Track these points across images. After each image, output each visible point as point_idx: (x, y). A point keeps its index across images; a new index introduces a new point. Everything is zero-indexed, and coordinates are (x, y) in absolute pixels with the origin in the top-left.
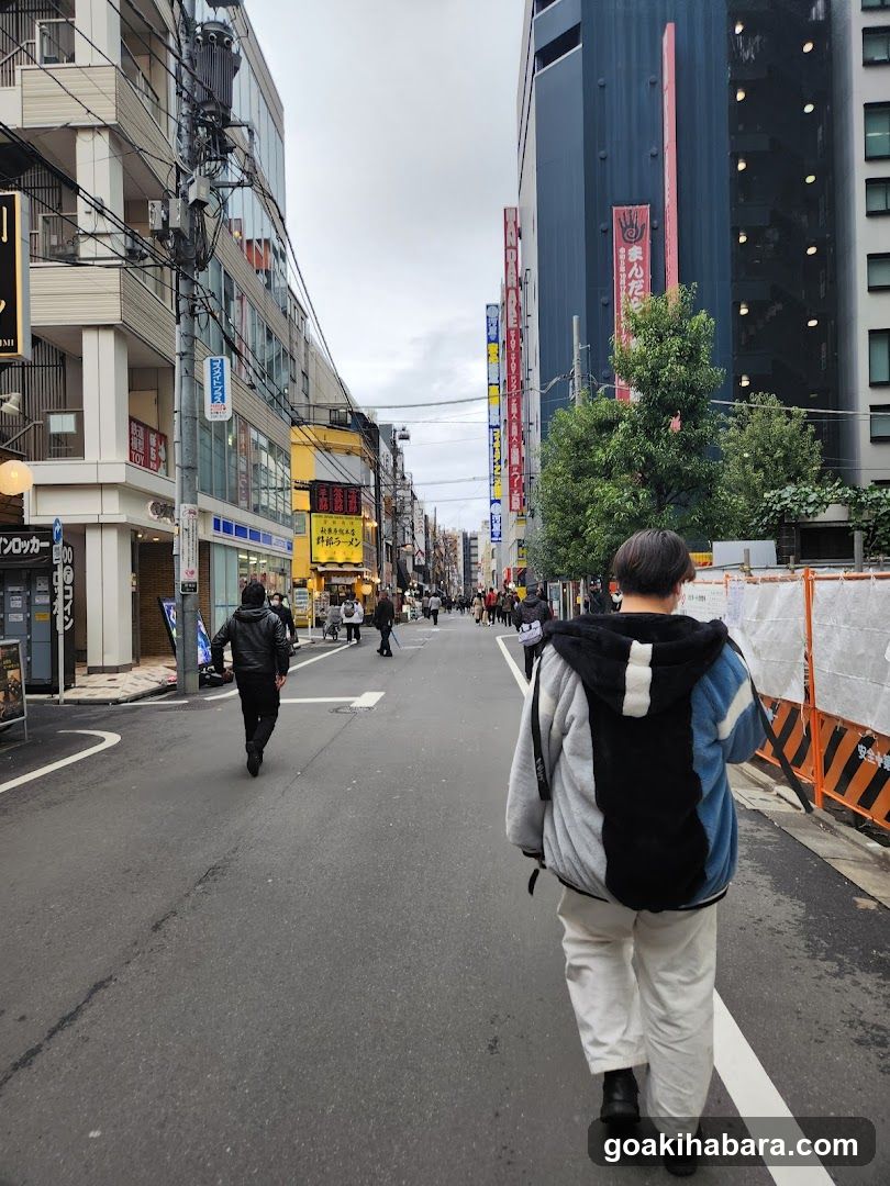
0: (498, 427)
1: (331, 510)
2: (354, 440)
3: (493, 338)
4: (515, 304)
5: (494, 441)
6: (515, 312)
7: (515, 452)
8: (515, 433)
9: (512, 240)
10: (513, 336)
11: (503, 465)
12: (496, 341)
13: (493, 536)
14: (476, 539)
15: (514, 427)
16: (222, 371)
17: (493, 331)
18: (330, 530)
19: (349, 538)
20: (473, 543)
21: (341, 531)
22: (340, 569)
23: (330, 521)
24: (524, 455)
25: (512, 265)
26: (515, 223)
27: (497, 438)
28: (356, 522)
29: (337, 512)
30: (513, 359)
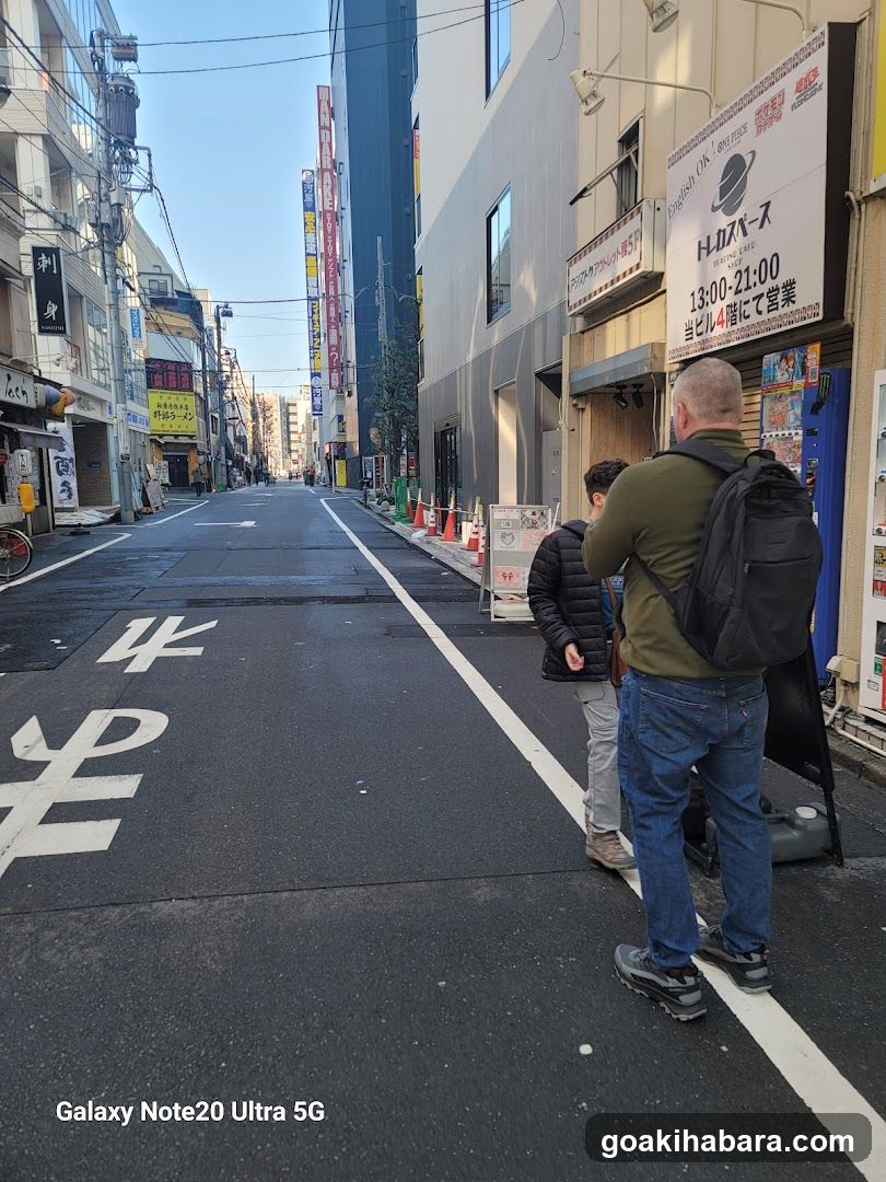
0: (317, 299)
1: (166, 387)
2: (183, 321)
3: (309, 206)
4: (330, 187)
5: (313, 313)
6: (330, 195)
7: (334, 333)
8: (333, 314)
9: (326, 120)
10: (329, 218)
11: (322, 339)
12: (313, 209)
13: (314, 409)
14: (295, 405)
15: (332, 309)
16: (139, 317)
17: (309, 198)
18: (165, 405)
19: (183, 412)
20: (291, 409)
21: (176, 406)
22: (176, 441)
23: (165, 396)
24: (341, 334)
25: (326, 146)
26: (329, 102)
27: (316, 310)
28: (188, 398)
29: (172, 389)
30: (330, 241)
